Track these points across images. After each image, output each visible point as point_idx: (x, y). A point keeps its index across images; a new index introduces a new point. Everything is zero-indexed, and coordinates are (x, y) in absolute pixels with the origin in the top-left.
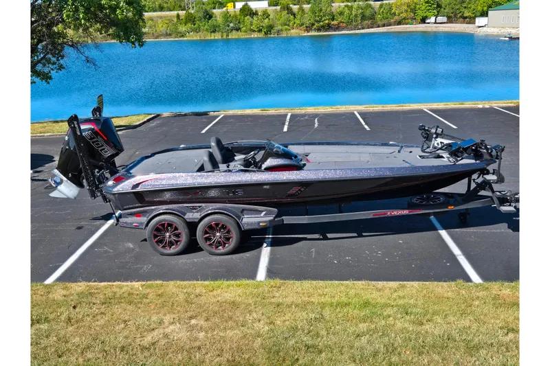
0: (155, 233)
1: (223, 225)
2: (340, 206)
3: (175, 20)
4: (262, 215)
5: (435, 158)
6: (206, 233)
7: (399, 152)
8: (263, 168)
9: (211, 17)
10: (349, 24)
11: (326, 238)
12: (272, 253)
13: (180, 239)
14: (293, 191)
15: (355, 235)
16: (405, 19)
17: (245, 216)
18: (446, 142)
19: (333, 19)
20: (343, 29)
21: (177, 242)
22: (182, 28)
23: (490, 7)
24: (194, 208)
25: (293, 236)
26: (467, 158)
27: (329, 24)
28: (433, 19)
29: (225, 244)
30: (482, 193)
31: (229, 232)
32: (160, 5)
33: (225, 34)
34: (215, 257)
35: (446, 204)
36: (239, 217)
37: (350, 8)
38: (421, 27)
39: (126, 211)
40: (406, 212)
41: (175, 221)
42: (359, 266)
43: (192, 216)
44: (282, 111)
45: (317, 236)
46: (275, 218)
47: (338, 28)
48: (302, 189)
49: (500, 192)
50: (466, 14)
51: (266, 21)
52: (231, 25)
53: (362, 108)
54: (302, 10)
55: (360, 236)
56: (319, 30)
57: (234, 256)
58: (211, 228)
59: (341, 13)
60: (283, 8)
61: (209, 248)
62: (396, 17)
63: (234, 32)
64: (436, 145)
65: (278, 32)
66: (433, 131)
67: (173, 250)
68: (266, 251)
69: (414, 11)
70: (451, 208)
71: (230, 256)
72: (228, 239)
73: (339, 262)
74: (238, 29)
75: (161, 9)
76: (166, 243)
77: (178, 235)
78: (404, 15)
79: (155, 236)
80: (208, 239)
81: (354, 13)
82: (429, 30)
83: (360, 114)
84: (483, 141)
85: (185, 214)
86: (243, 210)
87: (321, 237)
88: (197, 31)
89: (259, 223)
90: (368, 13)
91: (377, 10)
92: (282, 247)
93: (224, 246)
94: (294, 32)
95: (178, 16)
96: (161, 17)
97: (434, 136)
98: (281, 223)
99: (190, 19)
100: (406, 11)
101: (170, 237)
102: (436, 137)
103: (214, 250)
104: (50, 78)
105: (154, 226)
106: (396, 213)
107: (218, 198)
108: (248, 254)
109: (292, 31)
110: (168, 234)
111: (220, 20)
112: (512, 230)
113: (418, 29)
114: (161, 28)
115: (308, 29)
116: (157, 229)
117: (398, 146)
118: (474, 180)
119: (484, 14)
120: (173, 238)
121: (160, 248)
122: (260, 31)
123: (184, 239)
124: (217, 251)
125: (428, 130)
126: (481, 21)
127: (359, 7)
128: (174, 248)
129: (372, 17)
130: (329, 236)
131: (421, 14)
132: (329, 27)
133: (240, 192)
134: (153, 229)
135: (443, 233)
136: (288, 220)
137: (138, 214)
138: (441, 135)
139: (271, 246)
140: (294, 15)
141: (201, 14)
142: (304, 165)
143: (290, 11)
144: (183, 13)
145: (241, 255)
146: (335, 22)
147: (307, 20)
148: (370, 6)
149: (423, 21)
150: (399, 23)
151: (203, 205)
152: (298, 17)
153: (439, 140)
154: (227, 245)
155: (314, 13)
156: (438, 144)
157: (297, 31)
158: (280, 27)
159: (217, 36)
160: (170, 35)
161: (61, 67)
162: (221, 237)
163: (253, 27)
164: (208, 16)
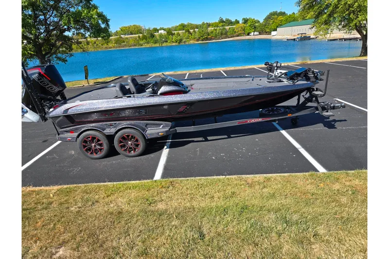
0: (84, 144)
1: (132, 136)
2: (215, 118)
3: (138, 38)
4: (161, 127)
5: (278, 82)
6: (121, 142)
7: (253, 80)
8: (159, 94)
9: (154, 36)
10: (216, 37)
11: (207, 140)
12: (169, 154)
13: (102, 147)
14: (182, 109)
15: (226, 136)
16: (240, 34)
17: (149, 129)
18: (283, 72)
19: (209, 35)
20: (213, 39)
21: (101, 150)
22: (141, 42)
23: (277, 27)
24: (111, 125)
25: (185, 140)
26: (300, 80)
27: (207, 38)
28: (252, 33)
29: (135, 149)
30: (309, 104)
31: (137, 140)
32: (131, 32)
33: (161, 44)
34: (129, 159)
35: (285, 113)
36: (144, 130)
37: (216, 30)
38: (248, 37)
39: (63, 130)
40: (260, 120)
41: (97, 135)
42: (230, 160)
43: (110, 131)
44: (184, 72)
45: (201, 139)
46: (170, 129)
47: (211, 39)
48: (188, 108)
49: (323, 103)
50: (267, 30)
51: (179, 37)
52: (163, 39)
53: (224, 69)
54: (194, 31)
55: (229, 137)
56: (203, 40)
57: (142, 157)
58: (124, 138)
59: (212, 32)
60: (186, 31)
61: (124, 153)
62: (237, 33)
63: (165, 43)
64: (276, 74)
65: (185, 42)
66: (275, 65)
67: (99, 155)
68: (166, 151)
69: (244, 30)
70: (289, 115)
71: (139, 157)
72: (137, 145)
73: (216, 158)
74: (166, 42)
75: (132, 34)
76: (93, 151)
77: (101, 145)
78: (240, 32)
79: (84, 146)
80: (122, 147)
81: (218, 32)
82: (251, 38)
83: (224, 71)
84: (310, 69)
85: (104, 129)
86: (147, 125)
87: (204, 140)
88: (148, 43)
89: (158, 133)
90: (224, 32)
91: (228, 30)
92: (176, 148)
93: (135, 151)
94: (192, 42)
95: (139, 36)
96: (131, 37)
97: (276, 68)
98: (175, 132)
99: (144, 38)
100: (241, 30)
101: (95, 146)
102: (277, 69)
103: (127, 154)
104: (66, 61)
105: (82, 139)
106: (253, 121)
107: (128, 117)
108: (152, 155)
109: (191, 41)
110: (93, 145)
111: (158, 38)
112: (327, 127)
113: (247, 38)
114: (132, 42)
115: (198, 40)
116: (85, 142)
117: (251, 77)
118: (303, 96)
119: (275, 30)
120: (98, 147)
121: (89, 154)
122: (176, 42)
123: (105, 147)
124: (130, 154)
125: (270, 65)
126: (273, 33)
127: (220, 29)
128: (99, 154)
129: (226, 34)
130: (209, 138)
131: (247, 31)
132: (207, 39)
133: (143, 112)
134: (81, 141)
135: (284, 132)
136: (180, 130)
137: (71, 132)
138: (280, 67)
139: (170, 148)
140: (191, 34)
141: (149, 35)
142: (189, 91)
143: (190, 33)
144: (141, 35)
145: (148, 156)
146: (210, 37)
147: (197, 36)
148: (225, 29)
149: (248, 34)
150: (238, 36)
151: (117, 122)
152: (193, 34)
153: (279, 71)
154: (137, 150)
155: (200, 32)
156: (278, 74)
157: (193, 41)
158: (185, 40)
159: (157, 45)
160: (136, 45)
161: (71, 55)
162: (132, 144)
163: (173, 40)
164: (153, 36)
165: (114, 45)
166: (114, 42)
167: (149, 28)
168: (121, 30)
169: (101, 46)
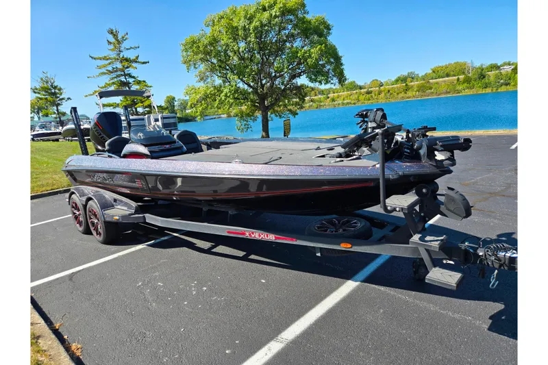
3: (455, 82)
6: (90, 217)
8: (122, 154)
9: (484, 77)
22: (460, 87)
33: (495, 89)
40: (271, 238)
41: (77, 201)
52: (502, 81)
57: (105, 246)
61: (94, 234)
63: (503, 86)
68: (134, 249)
70: (346, 247)
73: (141, 286)
75: (448, 75)
76: (78, 220)
79: (73, 213)
80: (93, 224)
86: (115, 200)
87: (207, 248)
88: (471, 88)
89: (113, 216)
95: (458, 79)
96: (445, 81)
98: (142, 221)
99: (468, 80)
106: (257, 236)
108: (115, 249)
110: (78, 213)
111: (492, 78)
114: (443, 88)
116: (73, 207)
123: (83, 219)
128: (82, 227)
136: (148, 218)
139: (151, 245)
141: (477, 76)
144: (462, 77)
145: (112, 247)
151: (97, 190)
159: (488, 90)
160: (449, 92)
164: (482, 76)
165: (414, 93)
166: (415, 90)
167: (482, 65)
168: (434, 72)
169: (396, 96)
